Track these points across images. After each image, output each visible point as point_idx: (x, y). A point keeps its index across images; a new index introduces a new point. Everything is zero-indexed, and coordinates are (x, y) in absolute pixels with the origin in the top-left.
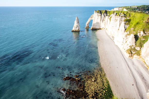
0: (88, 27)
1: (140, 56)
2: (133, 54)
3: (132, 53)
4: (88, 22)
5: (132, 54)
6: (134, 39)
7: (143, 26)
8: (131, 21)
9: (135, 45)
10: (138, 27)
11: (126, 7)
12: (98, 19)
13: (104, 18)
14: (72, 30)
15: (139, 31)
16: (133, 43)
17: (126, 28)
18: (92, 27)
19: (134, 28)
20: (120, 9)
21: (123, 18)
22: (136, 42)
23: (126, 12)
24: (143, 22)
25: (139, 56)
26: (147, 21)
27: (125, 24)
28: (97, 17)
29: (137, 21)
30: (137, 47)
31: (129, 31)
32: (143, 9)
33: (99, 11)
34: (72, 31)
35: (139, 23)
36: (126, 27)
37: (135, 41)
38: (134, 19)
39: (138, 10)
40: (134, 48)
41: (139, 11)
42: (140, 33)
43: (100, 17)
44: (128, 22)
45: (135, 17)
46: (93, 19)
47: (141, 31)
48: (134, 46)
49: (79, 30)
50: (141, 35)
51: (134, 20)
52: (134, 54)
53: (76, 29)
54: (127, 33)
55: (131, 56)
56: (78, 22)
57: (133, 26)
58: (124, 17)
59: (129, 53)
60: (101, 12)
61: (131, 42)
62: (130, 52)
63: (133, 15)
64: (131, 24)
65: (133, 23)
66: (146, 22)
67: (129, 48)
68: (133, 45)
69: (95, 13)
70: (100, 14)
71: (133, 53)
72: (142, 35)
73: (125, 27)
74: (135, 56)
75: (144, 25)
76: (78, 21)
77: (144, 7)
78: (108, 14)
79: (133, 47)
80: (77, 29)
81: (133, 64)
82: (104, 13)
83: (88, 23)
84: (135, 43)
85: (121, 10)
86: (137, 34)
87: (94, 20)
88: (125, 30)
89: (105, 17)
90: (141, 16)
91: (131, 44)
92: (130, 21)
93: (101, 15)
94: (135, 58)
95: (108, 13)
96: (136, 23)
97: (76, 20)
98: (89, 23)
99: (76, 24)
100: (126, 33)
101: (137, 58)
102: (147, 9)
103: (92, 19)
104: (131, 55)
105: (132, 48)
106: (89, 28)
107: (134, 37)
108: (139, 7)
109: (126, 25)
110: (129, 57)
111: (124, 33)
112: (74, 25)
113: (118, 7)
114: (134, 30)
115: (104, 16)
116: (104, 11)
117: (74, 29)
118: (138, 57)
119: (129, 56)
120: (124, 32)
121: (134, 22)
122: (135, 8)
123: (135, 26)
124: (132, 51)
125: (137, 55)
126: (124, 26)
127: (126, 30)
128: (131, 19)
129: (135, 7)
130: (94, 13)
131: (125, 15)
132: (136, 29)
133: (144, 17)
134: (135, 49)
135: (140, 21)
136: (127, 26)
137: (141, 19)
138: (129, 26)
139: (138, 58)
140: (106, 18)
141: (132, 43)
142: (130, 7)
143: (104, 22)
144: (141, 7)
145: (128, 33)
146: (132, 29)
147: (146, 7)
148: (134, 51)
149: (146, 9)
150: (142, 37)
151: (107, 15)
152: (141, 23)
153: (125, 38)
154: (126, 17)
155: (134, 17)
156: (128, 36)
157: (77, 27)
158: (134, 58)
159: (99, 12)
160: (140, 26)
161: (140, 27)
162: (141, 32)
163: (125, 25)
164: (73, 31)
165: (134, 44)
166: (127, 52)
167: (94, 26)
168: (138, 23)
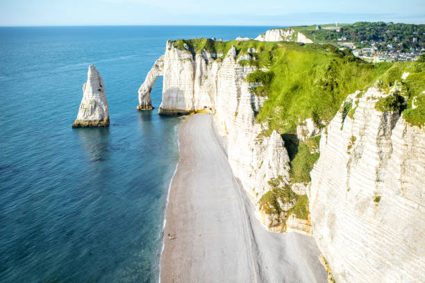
0: (150, 104)
1: (307, 219)
2: (282, 213)
3: (279, 211)
4: (144, 87)
5: (279, 213)
6: (284, 152)
7: (313, 97)
8: (276, 80)
9: (287, 174)
10: (298, 103)
11: (304, 29)
12: (183, 71)
13: (204, 69)
14: (75, 122)
15: (298, 116)
16: (281, 166)
17: (257, 108)
18: (161, 105)
19: (282, 108)
20: (287, 34)
21: (249, 67)
22: (290, 164)
23: (271, 47)
24: (312, 82)
25: (304, 221)
26: (324, 79)
27: (253, 91)
28: (176, 65)
29: (294, 80)
30: (297, 184)
31: (268, 118)
32: (361, 34)
33: (184, 41)
34: (74, 127)
35: (302, 88)
36: (256, 105)
37: (287, 158)
38: (286, 72)
39: (345, 39)
40: (287, 187)
41: (347, 41)
42: (305, 125)
43: (188, 64)
44: (264, 82)
45: (286, 63)
46: (163, 73)
47: (306, 117)
48: (284, 179)
49: (102, 120)
50: (309, 135)
51: (284, 76)
52: (288, 212)
53: (90, 118)
54: (262, 126)
55: (276, 222)
56: (99, 89)
57: (280, 98)
58: (252, 63)
59: (269, 212)
60: (191, 47)
61: (273, 165)
62: (271, 206)
63: (280, 58)
64: (274, 93)
65: (282, 86)
66: (321, 83)
67: (268, 190)
68: (280, 177)
69: (170, 49)
70: (188, 55)
71: (285, 207)
72: (311, 132)
73: (253, 105)
74: (292, 221)
75: (315, 93)
76: (97, 82)
77: (364, 29)
78: (220, 55)
79: (281, 185)
80: (96, 117)
81: (281, 255)
82: (202, 51)
83: (147, 90)
84: (288, 168)
85: (288, 38)
86: (295, 131)
87: (167, 76)
88: (256, 113)
89: (207, 63)
90: (306, 60)
91: (275, 172)
92: (270, 80)
93: (194, 59)
94: (293, 230)
95: (219, 49)
96: (290, 87)
97: (89, 81)
98: (150, 90)
99: (88, 95)
100: (258, 128)
101: (298, 228)
102: (373, 36)
103: (161, 75)
104: (276, 216)
105: (280, 189)
106: (153, 108)
107: (282, 141)
108: (347, 29)
109: (256, 97)
110: (271, 226)
111: (251, 128)
112: (83, 101)
113: (279, 28)
114: (285, 116)
115: (204, 62)
116: (204, 43)
117: (81, 117)
118: (300, 226)
119: (268, 222)
120: (250, 122)
121: (283, 82)
122: (335, 31)
123: (287, 97)
124: (279, 201)
125: (299, 216)
126: (249, 102)
127: (259, 116)
128: (276, 73)
129: (335, 28)
130: (167, 50)
131: (254, 58)
132: (290, 112)
133: (315, 62)
134: (289, 194)
135: (304, 77)
136: (261, 101)
137: (307, 71)
138: (267, 98)
139: (304, 230)
140: (210, 69)
141: (278, 170)
142: (317, 28)
143: (206, 83)
144: (352, 27)
145: (266, 126)
146: (278, 110)
147: (370, 30)
148: (285, 199)
149: (368, 34)
150: (312, 142)
151: (215, 58)
152: (308, 88)
153: (257, 148)
154: (257, 65)
155: (284, 66)
156: (265, 140)
157: (93, 110)
158: (289, 230)
159: (185, 45)
160: (302, 97)
161: (303, 103)
162: (307, 120)
163: (252, 96)
164: (78, 127)
165: (284, 172)
166: (260, 209)
167: (170, 103)
168: (296, 88)
